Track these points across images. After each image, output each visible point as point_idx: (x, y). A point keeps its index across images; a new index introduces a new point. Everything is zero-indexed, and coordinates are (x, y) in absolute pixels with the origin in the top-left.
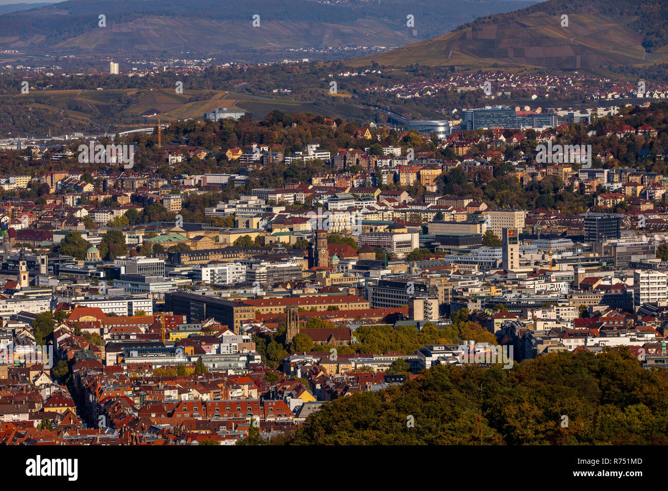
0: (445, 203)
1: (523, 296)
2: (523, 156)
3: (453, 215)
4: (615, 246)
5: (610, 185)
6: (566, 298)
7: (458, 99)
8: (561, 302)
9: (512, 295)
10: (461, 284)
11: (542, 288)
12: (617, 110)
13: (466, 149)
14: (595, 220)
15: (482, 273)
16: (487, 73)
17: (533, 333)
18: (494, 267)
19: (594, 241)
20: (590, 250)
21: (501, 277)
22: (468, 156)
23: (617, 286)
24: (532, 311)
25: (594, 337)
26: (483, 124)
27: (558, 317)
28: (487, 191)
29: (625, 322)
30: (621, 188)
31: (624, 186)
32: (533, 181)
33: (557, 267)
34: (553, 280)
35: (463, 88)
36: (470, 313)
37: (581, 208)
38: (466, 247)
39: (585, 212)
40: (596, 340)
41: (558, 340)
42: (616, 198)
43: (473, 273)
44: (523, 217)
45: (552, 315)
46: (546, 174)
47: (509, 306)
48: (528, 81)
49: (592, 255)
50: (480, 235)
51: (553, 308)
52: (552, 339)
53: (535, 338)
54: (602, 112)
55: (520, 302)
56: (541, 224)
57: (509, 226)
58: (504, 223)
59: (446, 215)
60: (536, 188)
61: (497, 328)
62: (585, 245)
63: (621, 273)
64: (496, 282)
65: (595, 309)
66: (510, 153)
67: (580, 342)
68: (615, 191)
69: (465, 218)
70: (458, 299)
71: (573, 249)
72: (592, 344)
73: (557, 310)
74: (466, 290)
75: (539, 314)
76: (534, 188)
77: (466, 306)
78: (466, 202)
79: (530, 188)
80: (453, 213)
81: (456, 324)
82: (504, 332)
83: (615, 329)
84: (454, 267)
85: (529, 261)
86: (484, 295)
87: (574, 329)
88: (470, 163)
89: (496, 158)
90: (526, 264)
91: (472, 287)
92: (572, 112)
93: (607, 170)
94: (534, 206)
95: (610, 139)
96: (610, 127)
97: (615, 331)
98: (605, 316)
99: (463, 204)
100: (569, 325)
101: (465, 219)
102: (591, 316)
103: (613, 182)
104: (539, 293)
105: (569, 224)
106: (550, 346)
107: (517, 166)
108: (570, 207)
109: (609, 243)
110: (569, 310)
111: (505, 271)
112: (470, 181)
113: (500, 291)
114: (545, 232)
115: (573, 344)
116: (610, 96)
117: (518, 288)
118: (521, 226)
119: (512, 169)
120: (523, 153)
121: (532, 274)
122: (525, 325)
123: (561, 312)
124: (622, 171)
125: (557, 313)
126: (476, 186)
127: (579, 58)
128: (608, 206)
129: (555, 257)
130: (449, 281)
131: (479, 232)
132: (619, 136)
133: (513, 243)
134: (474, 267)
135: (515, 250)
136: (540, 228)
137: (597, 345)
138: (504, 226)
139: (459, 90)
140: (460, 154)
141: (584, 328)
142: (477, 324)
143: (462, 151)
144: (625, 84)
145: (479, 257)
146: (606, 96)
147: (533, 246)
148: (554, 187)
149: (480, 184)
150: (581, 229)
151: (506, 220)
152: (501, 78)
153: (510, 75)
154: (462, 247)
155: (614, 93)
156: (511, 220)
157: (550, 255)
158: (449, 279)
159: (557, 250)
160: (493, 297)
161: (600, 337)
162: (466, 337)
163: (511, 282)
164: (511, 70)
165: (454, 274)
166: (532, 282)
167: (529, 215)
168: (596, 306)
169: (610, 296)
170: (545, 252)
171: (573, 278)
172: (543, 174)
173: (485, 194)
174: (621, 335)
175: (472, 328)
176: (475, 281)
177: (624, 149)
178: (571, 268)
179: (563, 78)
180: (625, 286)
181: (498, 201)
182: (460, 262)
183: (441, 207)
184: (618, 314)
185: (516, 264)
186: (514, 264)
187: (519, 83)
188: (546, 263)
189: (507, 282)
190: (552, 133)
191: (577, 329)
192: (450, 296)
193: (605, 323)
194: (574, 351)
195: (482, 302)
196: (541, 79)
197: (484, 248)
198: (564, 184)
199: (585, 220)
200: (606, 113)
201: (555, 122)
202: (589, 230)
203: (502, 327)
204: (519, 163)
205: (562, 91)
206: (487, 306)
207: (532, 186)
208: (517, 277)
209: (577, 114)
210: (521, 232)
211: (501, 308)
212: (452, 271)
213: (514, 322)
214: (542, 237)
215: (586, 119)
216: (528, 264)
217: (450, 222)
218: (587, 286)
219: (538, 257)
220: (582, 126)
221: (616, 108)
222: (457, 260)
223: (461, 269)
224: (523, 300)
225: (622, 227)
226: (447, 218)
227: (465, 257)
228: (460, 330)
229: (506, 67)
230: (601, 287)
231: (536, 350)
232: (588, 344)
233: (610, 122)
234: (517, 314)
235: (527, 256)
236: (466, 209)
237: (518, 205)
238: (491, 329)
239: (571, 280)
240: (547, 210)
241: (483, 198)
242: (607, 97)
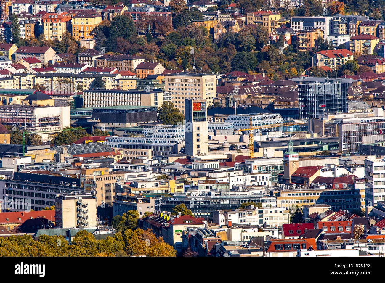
0: (106, 64)
1: (213, 194)
3: (118, 80)
4: (340, 123)
5: (333, 38)
6: (272, 196)
8: (266, 201)
9: (199, 192)
10: (128, 177)
11: (239, 182)
15: (156, 162)
17: (226, 244)
18: (174, 152)
19: (311, 116)
20: (305, 128)
21: (183, 167)
23: (343, 178)
24: (225, 214)
25: (310, 249)
27: (261, 221)
28: (164, 47)
29: (353, 229)
30: (348, 43)
31: (353, 40)
32: (227, 33)
33: (260, 153)
34: (254, 171)
36: (140, 217)
37: (294, 70)
38: (135, 125)
39: (299, 75)
40: (313, 255)
41: (261, 254)
42: (342, 56)
43: (144, 161)
44: (214, 83)
45: (253, 219)
46: (246, 23)
49: (308, 136)
50: (154, 108)
51: (255, 209)
53: (228, 252)
55: (209, 202)
57: (194, 96)
58: (187, 91)
59: (108, 80)
60: (232, 43)
61: (177, 239)
62: (299, 121)
63: (348, 160)
64: (176, 173)
65: (312, 211)
68: (341, 47)
69: (134, 85)
70: (124, 198)
71: (282, 128)
73: (259, 212)
74: (134, 185)
75: (235, 218)
76: (229, 43)
77: (135, 208)
78: (136, 63)
79: (224, 42)
80: (117, 77)
81: (120, 233)
82: (186, 244)
83: (339, 238)
84: (118, 154)
85: (223, 144)
86: (159, 192)
87: (283, 240)
88: (142, 9)
89: (176, 2)
90: (218, 149)
91: (143, 181)
93: (330, 18)
94: (229, 68)
97: (339, 241)
98: (325, 220)
99: (131, 65)
100: (276, 232)
101: (134, 87)
102: (307, 220)
103: (337, 35)
104: (235, 189)
105: (276, 93)
107: (205, 13)
108: (279, 70)
109: (333, 119)
110: (276, 212)
111: (189, 158)
112: (141, 33)
113: (182, 187)
114: (245, 104)
117: (206, 182)
118: (211, 96)
119: (198, 17)
121: (227, 162)
122: (215, 234)
123: (265, 215)
124: (349, 19)
125: (260, 216)
126: (149, 40)
128: (331, 67)
129: (259, 138)
130: (111, 173)
131: (153, 105)
133: (200, 120)
134: (146, 153)
136: (237, 99)
138: (187, 96)
141: (296, 238)
142: (148, 232)
145: (152, 139)
147: (228, 124)
148: (257, 43)
149: (155, 37)
150: (293, 100)
151: (191, 87)
154: (129, 125)
156: (197, 87)
157: (251, 136)
158: (111, 170)
159: (260, 129)
160: (172, 194)
161: (318, 249)
163: (196, 174)
165: (118, 162)
166: (225, 174)
167: (223, 81)
168: (313, 206)
169: (332, 192)
170: (244, 133)
171: (281, 167)
172: (241, 23)
173: (161, 51)
174: (348, 247)
175: (142, 237)
176: (148, 173)
178: (280, 154)
180: (353, 178)
181: (180, 61)
182: (127, 146)
183: (101, 70)
184: (343, 218)
185: (204, 149)
186: (201, 149)
188: (245, 147)
189: (192, 174)
191: (287, 238)
192: (113, 194)
193: (326, 230)
195: (157, 202)
197: (160, 126)
198: (271, 37)
199: (300, 86)
202: (304, 101)
203: (183, 237)
204: (209, 9)
206: (164, 208)
207: (226, 40)
208: (206, 167)
210: (212, 104)
211: (183, 211)
212: (116, 159)
213: (200, 229)
214: (241, 111)
216: (220, 149)
217: (113, 91)
218: (301, 178)
219: (234, 139)
222: (122, 143)
223: (129, 155)
224: (213, 199)
225: (349, 97)
226: (109, 85)
227: (133, 139)
228: (126, 241)
230: (321, 180)
234: (205, 218)
235: (220, 138)
236: (135, 72)
237: (207, 67)
238: (169, 239)
239: (280, 171)
240: (247, 73)
241: (159, 57)
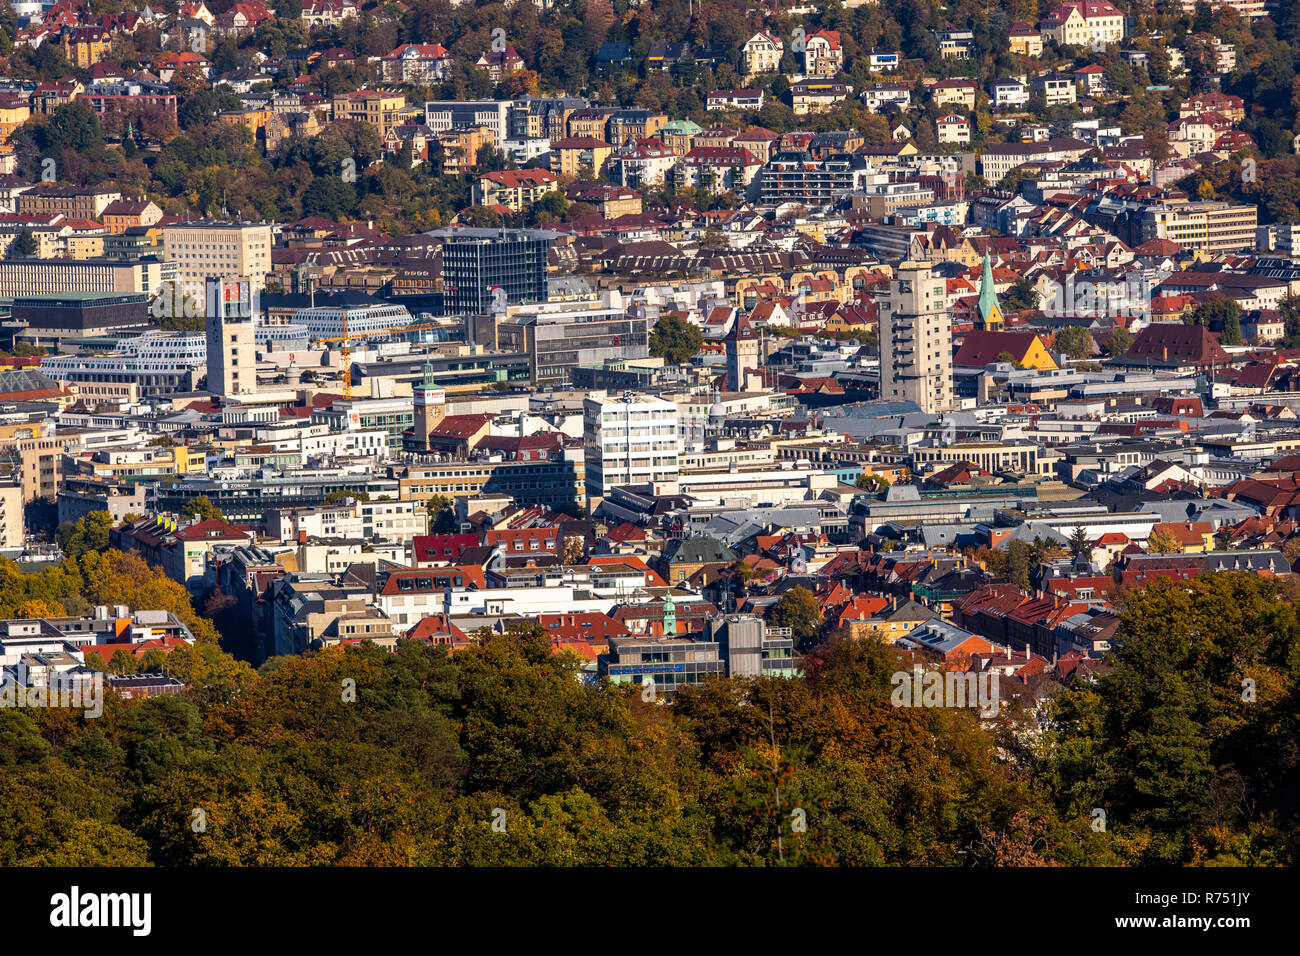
0: (40, 205)
1: (268, 474)
2: (265, 65)
3: (65, 239)
4: (532, 322)
5: (515, 146)
6: (390, 477)
8: (377, 488)
10: (89, 441)
11: (322, 450)
13: (98, 47)
14: (473, 248)
15: (147, 409)
17: (295, 579)
18: (184, 387)
19: (470, 309)
20: (458, 335)
21: (204, 419)
22: (105, 66)
23: (539, 439)
24: (293, 517)
25: (472, 587)
27: (368, 531)
28: (161, 168)
29: (561, 544)
30: (547, 155)
31: (557, 148)
32: (292, 138)
33: (364, 388)
34: (352, 426)
36: (115, 525)
37: (434, 214)
38: (102, 331)
39: (444, 225)
40: (477, 598)
41: (368, 598)
42: (534, 183)
43: (124, 408)
44: (267, 242)
45: (351, 525)
46: (332, 117)
47: (228, 502)
49: (464, 351)
50: (142, 297)
51: (354, 504)
52: (350, 597)
53: (300, 595)
55: (258, 492)
56: (319, 262)
57: (225, 270)
58: (210, 260)
59: (43, 240)
60: (304, 158)
61: (194, 569)
62: (445, 321)
63: (550, 401)
64: (189, 433)
65: (474, 507)
66: (227, 58)
67: (432, 604)
68: (531, 164)
69: (98, 248)
70: (81, 485)
71: (410, 335)
72: (465, 609)
73: (365, 511)
74: (101, 458)
75: (313, 524)
76: (297, 158)
77: (104, 506)
78: (102, 202)
79: (288, 156)
80: (62, 233)
81: (74, 558)
82: (212, 580)
83: (531, 565)
84: (67, 393)
85: (286, 370)
86: (155, 472)
87: (414, 569)
88: (112, 89)
89: (184, 74)
90: (277, 380)
91: (120, 449)
93: (508, 103)
94: (299, 210)
95: (516, 13)
97: (531, 571)
98: (502, 526)
99: (93, 207)
100: (400, 553)
101: (99, 252)
102: (464, 526)
103: (523, 138)
104: (313, 463)
105: (397, 262)
106: (345, 618)
107: (246, 96)
108: (404, 213)
109: (515, 316)
110: (399, 510)
111: (215, 400)
112: (112, 141)
113: (201, 460)
114: (331, 285)
115: (411, 609)
117: (252, 450)
118: (260, 269)
119: (232, 104)
120: (263, 57)
121: (295, 408)
122: (271, 558)
123: (375, 518)
125: (366, 520)
126: (129, 154)
128: (512, 207)
129: (361, 357)
130: (53, 433)
131: (139, 289)
133: (239, 320)
134: (126, 391)
135: (243, 339)
136: (314, 274)
137: (479, 613)
138: (211, 270)
140: (83, 61)
141: (442, 564)
142: (133, 558)
143: (89, 53)
145: (139, 361)
147: (295, 328)
148: (355, 157)
149: (142, 148)
150: (432, 277)
151: (218, 252)
154: (90, 333)
156: (232, 252)
158: (52, 426)
159: (365, 337)
160: (180, 477)
161: (488, 587)
162: (104, 595)
163: (231, 433)
165: (68, 411)
166: (293, 433)
167: (284, 238)
168: (476, 497)
169: (516, 469)
170: (330, 345)
171: (410, 417)
172: (321, 116)
173: (156, 177)
174: (549, 582)
175: (120, 568)
176: (130, 433)
177: (556, 44)
178: (407, 389)
180: (560, 438)
181: (195, 197)
182: (86, 377)
183: (29, 217)
184: (540, 521)
185: (247, 380)
186: (240, 380)
188: (333, 377)
189: (223, 433)
191: (423, 565)
192: (57, 478)
193: (503, 547)
194: (412, 630)
195: (150, 493)
197: (153, 335)
198: (385, 146)
199: (446, 248)
202: (456, 279)
203: (206, 565)
204: (255, 89)
206: (165, 505)
207: (292, 153)
208: (251, 418)
210: (263, 287)
211: (204, 510)
212: (63, 404)
213: (240, 548)
214: (323, 299)
216: (281, 379)
217: (54, 262)
218: (450, 441)
219: (310, 359)
222: (75, 370)
223: (89, 396)
224: (268, 485)
225: (551, 269)
226: (47, 249)
227: (99, 362)
228: (85, 576)
230: (493, 444)
231: (305, 629)
232: (453, 611)
234: (250, 525)
235: (279, 357)
236: (100, 222)
237: (251, 208)
238: (176, 570)
239: (406, 425)
240: (336, 220)
241: (150, 190)
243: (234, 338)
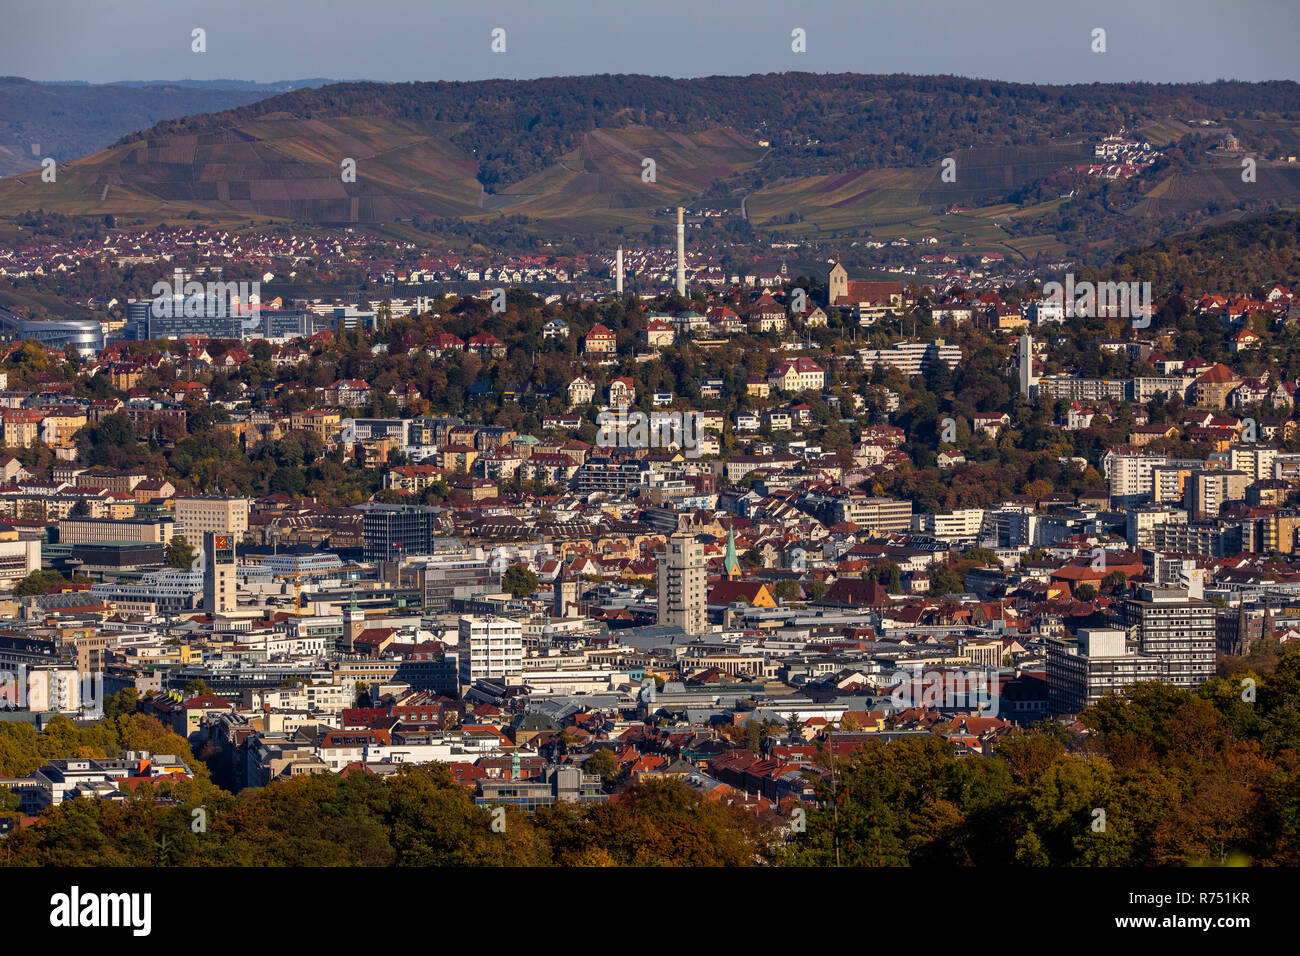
0: (91, 482)
1: (244, 665)
2: (246, 391)
3: (108, 505)
4: (423, 568)
5: (413, 449)
6: (327, 669)
7: (120, 279)
8: (318, 676)
9: (223, 663)
10: (123, 641)
11: (281, 650)
12: (430, 304)
13: (134, 377)
14: (385, 517)
15: (163, 620)
16: (175, 229)
17: (262, 736)
18: (188, 607)
19: (381, 558)
20: (374, 576)
21: (201, 627)
22: (138, 390)
23: (427, 645)
24: (261, 694)
25: (382, 744)
26: (169, 330)
27: (311, 705)
28: (174, 459)
29: (442, 717)
30: (435, 456)
31: (441, 452)
32: (264, 440)
33: (310, 609)
34: (301, 635)
35: (131, 259)
36: (141, 697)
37: (358, 494)
38: (132, 568)
39: (365, 501)
40: (386, 752)
41: (312, 750)
42: (426, 475)
43: (146, 619)
44: (245, 510)
45: (300, 701)
46: (290, 427)
47: (217, 683)
48: (256, 245)
49: (377, 586)
50: (161, 545)
51: (302, 688)
52: (300, 749)
53: (265, 747)
54: (399, 308)
55: (237, 677)
56: (280, 525)
57: (217, 529)
58: (207, 522)
59: (94, 506)
60: (271, 454)
61: (192, 728)
62: (365, 566)
63: (435, 621)
64: (191, 637)
65: (383, 690)
66: (220, 386)
67: (354, 755)
68: (424, 462)
69: (131, 512)
70: (117, 670)
71: (340, 575)
72: (377, 758)
73: (309, 692)
74: (132, 652)
75: (274, 699)
76: (267, 455)
77: (132, 684)
78: (134, 481)
79: (259, 454)
80: (107, 501)
81: (112, 719)
82: (205, 736)
83: (422, 729)
84: (109, 608)
85: (257, 596)
86: (168, 662)
87: (342, 730)
88: (142, 405)
89: (191, 396)
90: (250, 603)
91: (144, 646)
92: (341, 306)
93: (409, 421)
94: (267, 490)
95: (416, 360)
96: (414, 336)
97: (422, 734)
98: (402, 704)
99: (128, 484)
100: (333, 720)
101: (132, 515)
102: (376, 703)
103: (419, 444)
104: (275, 659)
105: (333, 525)
106: (296, 763)
107: (233, 412)
108: (337, 493)
109: (412, 563)
110: (333, 691)
111: (208, 615)
112: (141, 440)
113: (199, 655)
114: (288, 540)
115: (339, 758)
116: (415, 276)
117: (233, 649)
118: (240, 529)
119: (223, 417)
120: (245, 386)
121: (263, 622)
122: (246, 721)
123: (316, 696)
124: (437, 423)
125: (310, 698)
126: (153, 449)
127: (355, 202)
128: (410, 490)
129: (307, 588)
130: (99, 635)
131: (158, 540)
132: (432, 354)
133: (225, 562)
134: (148, 608)
135: (228, 574)
136: (276, 532)
137: (387, 761)
138: (207, 529)
139: (121, 263)
140: (123, 386)
141: (361, 728)
142: (152, 719)
143: (126, 381)
144: (444, 253)
145: (158, 587)
146: (408, 276)
147: (263, 568)
148: (306, 454)
149: (162, 445)
150: (357, 535)
151: (211, 516)
152: (205, 239)
153: (222, 235)
154: (123, 569)
155: (424, 271)
156: (220, 516)
157: (297, 585)
158: (98, 630)
159: (311, 575)
160: (185, 666)
161: (393, 744)
162: (132, 744)
163: (219, 637)
164: (223, 223)
165: (109, 620)
166: (261, 638)
167: (257, 508)
168: (386, 684)
169: (412, 665)
170: (287, 580)
171: (340, 629)
172: (283, 426)
173: (171, 465)
174: (434, 742)
175: (143, 726)
176: (151, 635)
177: (442, 382)
178: (338, 611)
179: (326, 242)
180: (442, 645)
181: (197, 479)
182: (121, 598)
183: (85, 490)
184: (428, 701)
185: (231, 603)
186: (225, 602)
187: (239, 249)
188: (289, 601)
189: (213, 637)
190: (303, 347)
191: (349, 729)
192: (101, 665)
193: (403, 717)
194: (341, 772)
195: (164, 676)
196: (281, 242)
197: (168, 571)
198: (326, 447)
199: (366, 517)
200: (406, 310)
201: (309, 326)
202: (373, 538)
203: (201, 725)
204: (238, 407)
205: (322, 266)
206: (174, 684)
207: (263, 451)
208: (233, 628)
209: (352, 311)
210: (241, 541)
211: (201, 689)
212: (105, 615)
213: (225, 715)
214: (282, 549)
215: (369, 320)
216: (253, 603)
217: (101, 520)
218: (367, 645)
219: (273, 589)
220: (361, 333)
221: (427, 300)
222: (114, 593)
223: (124, 611)
224: (244, 673)
225: (436, 532)
226: (97, 511)
227: (130, 588)
228: (120, 732)
229: (214, 218)
230: (396, 649)
231: (269, 769)
232: (369, 759)
233: (415, 328)
234: (231, 699)
235: (253, 588)
236: (133, 494)
237: (234, 487)
238: (181, 729)
239: (337, 634)
240: (291, 496)
241: (167, 474)
242: (409, 280)
243: (222, 574)
